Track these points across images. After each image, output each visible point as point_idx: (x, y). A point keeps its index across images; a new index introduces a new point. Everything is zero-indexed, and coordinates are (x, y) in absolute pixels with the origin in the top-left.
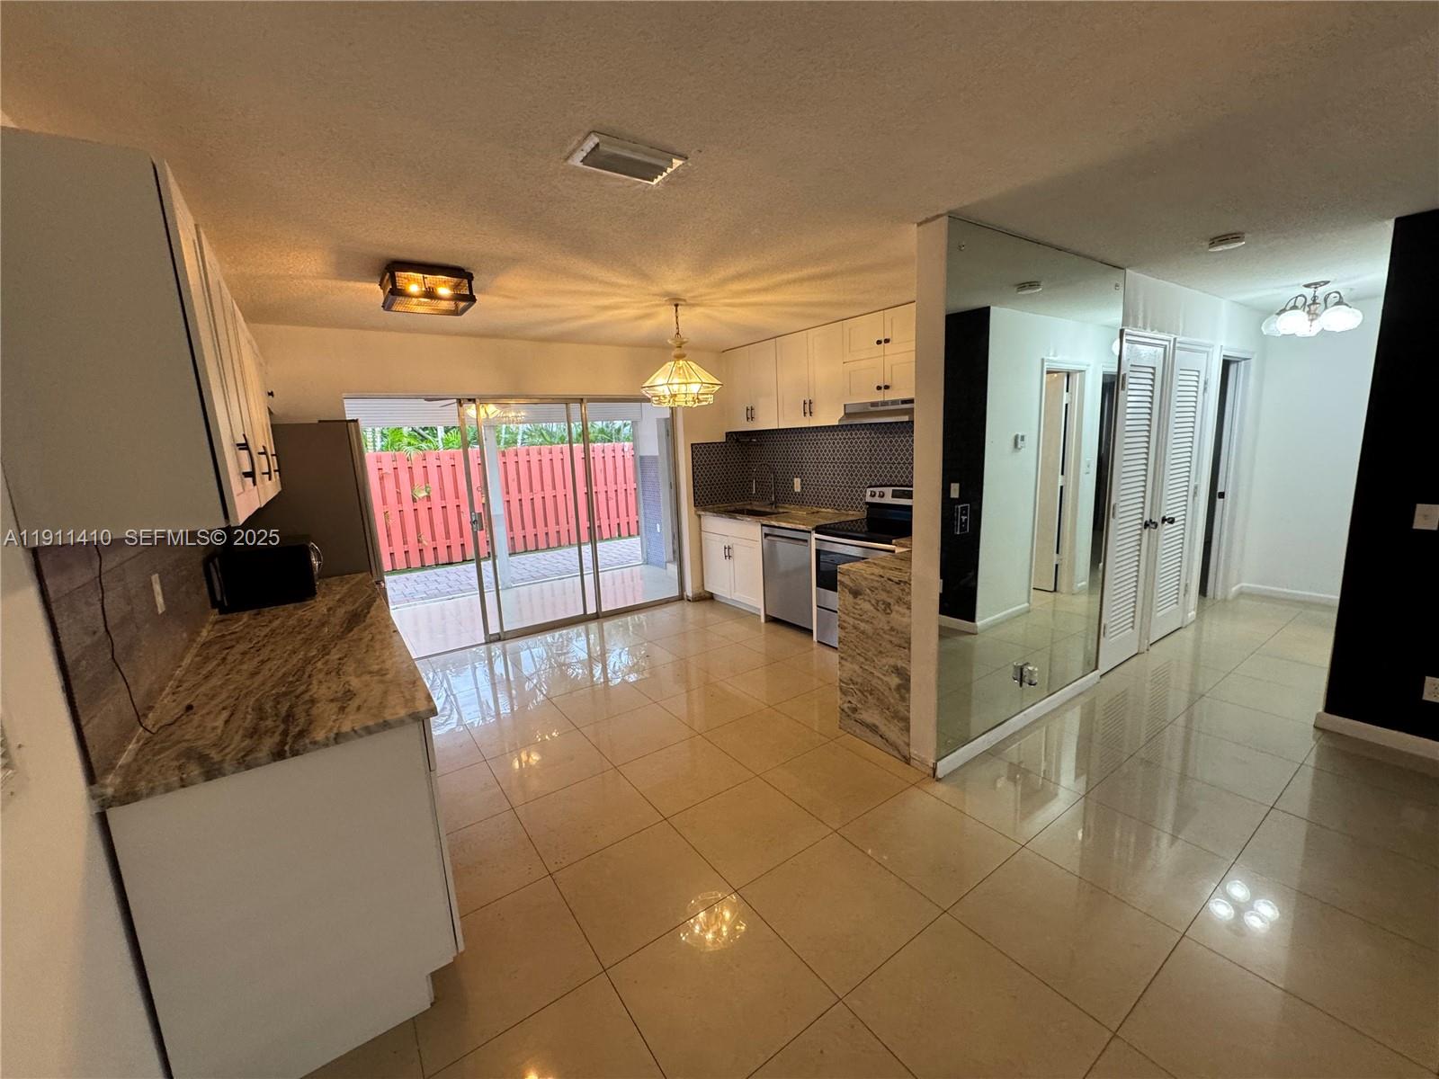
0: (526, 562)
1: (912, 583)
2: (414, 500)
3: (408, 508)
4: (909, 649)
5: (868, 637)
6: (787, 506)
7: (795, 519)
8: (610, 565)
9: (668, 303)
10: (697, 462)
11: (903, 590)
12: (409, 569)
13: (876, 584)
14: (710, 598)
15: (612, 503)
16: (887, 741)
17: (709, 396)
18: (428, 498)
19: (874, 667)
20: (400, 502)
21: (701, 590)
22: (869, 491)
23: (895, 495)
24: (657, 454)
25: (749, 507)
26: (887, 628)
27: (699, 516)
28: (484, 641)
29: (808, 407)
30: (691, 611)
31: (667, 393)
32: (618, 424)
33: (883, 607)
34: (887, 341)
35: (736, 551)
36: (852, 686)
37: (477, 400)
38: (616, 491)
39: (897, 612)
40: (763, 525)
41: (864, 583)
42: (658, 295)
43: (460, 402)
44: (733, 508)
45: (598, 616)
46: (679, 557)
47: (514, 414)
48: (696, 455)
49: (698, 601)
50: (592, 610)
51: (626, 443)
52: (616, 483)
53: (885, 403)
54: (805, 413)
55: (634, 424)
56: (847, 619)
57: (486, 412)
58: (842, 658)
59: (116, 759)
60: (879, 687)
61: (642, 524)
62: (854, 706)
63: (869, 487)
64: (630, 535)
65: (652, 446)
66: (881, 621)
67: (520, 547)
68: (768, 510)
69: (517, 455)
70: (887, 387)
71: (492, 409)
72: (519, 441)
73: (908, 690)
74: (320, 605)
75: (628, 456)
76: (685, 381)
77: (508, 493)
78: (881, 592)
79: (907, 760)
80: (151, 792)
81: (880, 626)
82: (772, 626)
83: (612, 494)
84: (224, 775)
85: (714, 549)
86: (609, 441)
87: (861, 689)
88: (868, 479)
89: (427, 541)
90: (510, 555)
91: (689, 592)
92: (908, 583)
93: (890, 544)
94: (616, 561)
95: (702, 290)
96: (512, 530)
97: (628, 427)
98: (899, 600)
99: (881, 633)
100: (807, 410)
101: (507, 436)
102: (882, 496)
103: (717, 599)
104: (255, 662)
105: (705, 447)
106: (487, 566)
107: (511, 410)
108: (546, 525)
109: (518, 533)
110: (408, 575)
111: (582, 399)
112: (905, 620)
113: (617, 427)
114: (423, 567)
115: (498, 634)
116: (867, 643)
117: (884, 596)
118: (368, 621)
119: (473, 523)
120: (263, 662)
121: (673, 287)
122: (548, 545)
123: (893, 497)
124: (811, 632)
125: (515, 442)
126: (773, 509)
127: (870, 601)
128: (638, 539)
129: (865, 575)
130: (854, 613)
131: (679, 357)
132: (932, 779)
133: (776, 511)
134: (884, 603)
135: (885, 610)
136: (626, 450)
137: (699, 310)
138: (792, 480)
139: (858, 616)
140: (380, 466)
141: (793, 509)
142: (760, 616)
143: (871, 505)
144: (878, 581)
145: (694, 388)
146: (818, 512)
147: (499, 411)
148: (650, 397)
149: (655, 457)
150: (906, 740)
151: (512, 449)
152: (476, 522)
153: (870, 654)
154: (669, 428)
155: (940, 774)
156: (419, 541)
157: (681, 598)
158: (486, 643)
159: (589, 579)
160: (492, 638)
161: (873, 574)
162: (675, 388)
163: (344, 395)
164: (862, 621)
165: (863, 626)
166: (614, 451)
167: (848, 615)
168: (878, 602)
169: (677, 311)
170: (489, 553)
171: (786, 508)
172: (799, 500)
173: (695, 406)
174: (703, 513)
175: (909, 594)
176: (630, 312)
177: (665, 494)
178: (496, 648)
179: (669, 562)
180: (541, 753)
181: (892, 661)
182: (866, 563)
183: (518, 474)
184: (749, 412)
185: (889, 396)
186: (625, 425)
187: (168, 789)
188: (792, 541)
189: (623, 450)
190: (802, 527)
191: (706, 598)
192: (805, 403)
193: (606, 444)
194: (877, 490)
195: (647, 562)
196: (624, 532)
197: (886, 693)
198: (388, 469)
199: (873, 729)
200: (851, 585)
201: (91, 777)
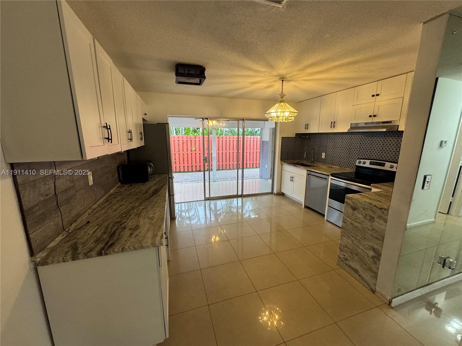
0: (222, 173)
1: (390, 210)
2: (191, 151)
3: (189, 152)
4: (383, 241)
5: (358, 230)
6: (318, 163)
7: (322, 169)
8: (248, 177)
9: (279, 80)
10: (283, 144)
11: (383, 213)
12: (188, 171)
13: (366, 207)
14: (283, 194)
15: (252, 156)
16: (363, 278)
17: (293, 117)
18: (195, 150)
19: (360, 244)
20: (187, 151)
21: (279, 191)
22: (358, 161)
23: (371, 163)
24: (269, 140)
25: (302, 162)
26: (370, 228)
27: (282, 164)
28: (204, 199)
29: (333, 124)
30: (275, 199)
31: (275, 115)
32: (256, 129)
33: (369, 218)
34: (378, 95)
35: (295, 179)
36: (346, 249)
37: (209, 119)
38: (253, 152)
39: (378, 222)
40: (307, 170)
41: (359, 205)
42: (275, 76)
43: (203, 119)
44: (295, 162)
45: (242, 196)
46: (272, 177)
47: (221, 124)
48: (283, 141)
49: (278, 195)
50: (240, 193)
51: (258, 136)
52: (253, 150)
53: (374, 123)
54: (331, 127)
55: (262, 129)
56: (348, 219)
57: (213, 123)
58: (342, 235)
59: (48, 245)
60: (362, 254)
61: (261, 164)
62: (346, 257)
63: (358, 159)
64: (256, 167)
65: (267, 137)
66: (367, 224)
67: (221, 168)
68: (310, 164)
69: (223, 138)
70: (375, 116)
71: (214, 122)
72: (224, 134)
73: (379, 260)
74: (149, 184)
75: (258, 141)
76: (283, 111)
77: (219, 150)
78: (369, 211)
79: (374, 292)
80: (53, 262)
81: (367, 226)
82: (307, 210)
83: (252, 153)
84: (79, 259)
85: (287, 177)
86: (253, 135)
87: (351, 251)
88: (358, 156)
89: (194, 164)
90: (217, 170)
91: (275, 191)
92: (387, 210)
93: (370, 186)
94: (250, 176)
95: (295, 73)
96: (219, 162)
97: (259, 131)
98: (380, 217)
99: (367, 229)
100: (333, 126)
101: (220, 132)
102: (364, 163)
103: (285, 195)
104: (118, 206)
105: (287, 139)
106: (207, 173)
107: (221, 123)
108: (230, 162)
109: (221, 163)
110: (187, 173)
111: (244, 119)
112: (383, 227)
113: (256, 131)
114: (192, 171)
115: (209, 198)
116: (357, 232)
117: (371, 213)
118: (159, 194)
119: (204, 160)
120: (121, 206)
121: (282, 72)
122: (230, 168)
123: (370, 164)
124: (324, 216)
125: (223, 134)
126: (312, 164)
127: (362, 214)
128: (258, 169)
129: (360, 201)
130: (352, 217)
131: (281, 102)
132: (388, 306)
133: (313, 165)
134: (370, 216)
135: (370, 220)
136: (258, 138)
137: (292, 83)
138: (321, 153)
139: (354, 220)
140: (183, 139)
141: (321, 165)
142: (302, 205)
143: (358, 167)
144: (368, 206)
145: (287, 114)
146: (331, 167)
147: (217, 123)
148: (268, 117)
149: (268, 141)
150: (375, 282)
151: (221, 136)
152: (205, 160)
153: (359, 238)
154: (274, 132)
155: (393, 305)
156: (192, 163)
157: (272, 193)
158: (204, 200)
159: (240, 181)
160: (206, 199)
161: (365, 202)
162: (279, 114)
163: (168, 115)
164: (356, 222)
165: (356, 224)
166: (254, 138)
167: (348, 217)
168: (366, 215)
169: (283, 83)
170: (208, 169)
171: (318, 164)
172: (324, 162)
173: (286, 122)
174: (283, 163)
175: (387, 215)
176: (264, 85)
177: (270, 155)
178: (207, 202)
179: (269, 178)
180: (219, 237)
181: (371, 244)
182: (360, 195)
183: (222, 145)
184: (306, 126)
185: (375, 120)
186: (259, 130)
187: (59, 262)
188: (320, 178)
189: (257, 138)
190: (325, 173)
191: (281, 194)
192: (332, 123)
193: (251, 136)
194: (362, 161)
195: (261, 178)
196: (255, 166)
197: (365, 257)
198: (185, 140)
199: (356, 271)
200: (352, 204)
201: (32, 253)
